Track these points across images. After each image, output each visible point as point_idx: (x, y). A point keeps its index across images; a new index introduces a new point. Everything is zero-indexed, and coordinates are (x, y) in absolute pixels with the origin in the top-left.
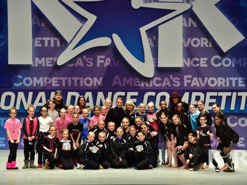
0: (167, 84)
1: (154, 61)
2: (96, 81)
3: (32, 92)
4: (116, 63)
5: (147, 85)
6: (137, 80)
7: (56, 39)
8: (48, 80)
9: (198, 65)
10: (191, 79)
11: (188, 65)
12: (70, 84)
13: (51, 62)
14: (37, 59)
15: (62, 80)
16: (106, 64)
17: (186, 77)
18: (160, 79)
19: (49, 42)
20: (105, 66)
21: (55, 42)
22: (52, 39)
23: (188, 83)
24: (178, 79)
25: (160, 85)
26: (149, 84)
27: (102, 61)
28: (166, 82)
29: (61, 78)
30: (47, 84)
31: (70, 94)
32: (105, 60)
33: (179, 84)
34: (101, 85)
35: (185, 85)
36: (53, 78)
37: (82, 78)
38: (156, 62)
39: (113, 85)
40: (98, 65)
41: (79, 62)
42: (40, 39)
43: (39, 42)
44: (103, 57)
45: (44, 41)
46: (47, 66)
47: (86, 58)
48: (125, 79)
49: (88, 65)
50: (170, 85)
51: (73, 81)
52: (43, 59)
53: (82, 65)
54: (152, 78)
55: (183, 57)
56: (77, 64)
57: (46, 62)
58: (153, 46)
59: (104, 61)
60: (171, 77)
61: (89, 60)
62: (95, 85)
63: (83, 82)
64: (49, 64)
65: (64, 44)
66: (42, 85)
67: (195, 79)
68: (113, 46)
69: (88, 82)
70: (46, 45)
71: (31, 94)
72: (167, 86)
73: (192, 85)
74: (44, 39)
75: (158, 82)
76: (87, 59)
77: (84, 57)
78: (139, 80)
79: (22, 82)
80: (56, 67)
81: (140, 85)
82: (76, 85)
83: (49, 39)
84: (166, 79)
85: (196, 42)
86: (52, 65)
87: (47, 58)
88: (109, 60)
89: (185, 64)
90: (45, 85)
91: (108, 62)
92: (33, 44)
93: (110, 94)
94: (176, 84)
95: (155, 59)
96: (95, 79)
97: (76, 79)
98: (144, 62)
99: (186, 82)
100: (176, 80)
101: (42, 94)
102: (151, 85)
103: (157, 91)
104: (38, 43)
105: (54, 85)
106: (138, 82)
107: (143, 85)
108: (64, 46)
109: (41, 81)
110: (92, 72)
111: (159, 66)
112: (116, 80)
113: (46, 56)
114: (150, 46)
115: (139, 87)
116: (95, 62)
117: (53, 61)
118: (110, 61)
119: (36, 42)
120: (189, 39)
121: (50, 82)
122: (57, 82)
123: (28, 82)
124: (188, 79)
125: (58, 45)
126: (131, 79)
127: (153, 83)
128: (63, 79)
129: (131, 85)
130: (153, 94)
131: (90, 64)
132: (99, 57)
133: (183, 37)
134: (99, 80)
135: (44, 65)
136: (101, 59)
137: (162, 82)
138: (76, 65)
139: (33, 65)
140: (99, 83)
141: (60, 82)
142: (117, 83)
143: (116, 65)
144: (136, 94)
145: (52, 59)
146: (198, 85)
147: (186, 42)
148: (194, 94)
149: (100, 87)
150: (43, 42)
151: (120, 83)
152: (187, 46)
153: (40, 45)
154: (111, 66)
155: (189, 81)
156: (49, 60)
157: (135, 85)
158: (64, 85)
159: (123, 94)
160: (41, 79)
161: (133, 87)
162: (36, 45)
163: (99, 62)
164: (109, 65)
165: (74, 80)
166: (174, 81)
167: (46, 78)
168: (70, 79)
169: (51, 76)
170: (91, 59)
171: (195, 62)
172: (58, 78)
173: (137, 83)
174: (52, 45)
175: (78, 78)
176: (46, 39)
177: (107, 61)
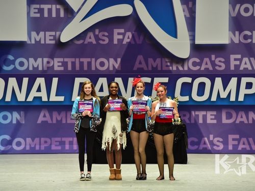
0: (207, 66)
1: (190, 36)
2: (113, 64)
3: (27, 79)
4: (139, 39)
5: (181, 68)
6: (166, 62)
7: (58, 7)
8: (48, 62)
9: (249, 41)
10: (241, 60)
11: (236, 41)
12: (78, 68)
13: (52, 38)
14: (34, 34)
15: (67, 62)
16: (126, 41)
17: (232, 57)
18: (197, 60)
19: (50, 11)
20: (124, 42)
21: (58, 11)
22: (54, 6)
23: (235, 66)
24: (223, 60)
25: (198, 68)
26: (183, 66)
27: (121, 37)
28: (206, 64)
29: (66, 60)
30: (48, 68)
31: (78, 81)
32: (124, 34)
33: (223, 66)
34: (120, 69)
35: (232, 68)
36: (55, 59)
37: (93, 60)
38: (193, 38)
39: (135, 69)
40: (115, 42)
41: (90, 38)
42: (38, 6)
43: (37, 11)
44: (122, 31)
45: (43, 9)
46: (47, 43)
47: (99, 33)
48: (150, 60)
49: (101, 42)
50: (211, 68)
51: (81, 64)
52: (42, 34)
53: (94, 42)
54: (188, 59)
55: (229, 31)
56: (88, 40)
57: (46, 38)
58: (188, 15)
59: (122, 36)
60: (213, 57)
61: (104, 35)
62: (111, 68)
63: (96, 64)
64: (50, 40)
65: (70, 13)
66: (40, 68)
67: (246, 60)
68: (135, 15)
69: (102, 64)
70: (46, 15)
71: (25, 81)
72: (207, 69)
73: (241, 68)
74: (42, 6)
75: (195, 64)
76: (101, 34)
77: (97, 32)
78: (170, 62)
79: (14, 64)
80: (60, 45)
81: (171, 68)
82: (86, 68)
83: (49, 6)
84: (206, 60)
85: (247, 10)
86: (53, 42)
87: (47, 33)
88: (129, 34)
89: (232, 40)
90: (45, 69)
91: (128, 38)
92: (28, 13)
93: (131, 80)
94: (220, 66)
95: (191, 33)
96: (112, 60)
97: (85, 61)
98: (176, 37)
99: (233, 63)
100: (220, 61)
101: (41, 81)
102: (186, 68)
103: (194, 76)
104: (35, 13)
105: (56, 68)
106: (169, 64)
107: (175, 68)
108: (69, 16)
109: (39, 63)
110: (107, 51)
111: (196, 43)
112: (140, 62)
113: (45, 30)
114: (185, 16)
115: (170, 71)
116: (111, 37)
117: (55, 36)
118: (130, 37)
119: (32, 11)
120: (238, 6)
121: (51, 65)
122: (60, 64)
123: (22, 64)
124: (236, 60)
125: (62, 14)
126: (158, 60)
127: (189, 66)
128: (69, 61)
129: (159, 69)
130: (189, 80)
131: (104, 40)
132: (116, 31)
133: (230, 3)
134: (117, 63)
135: (42, 42)
136: (119, 34)
137: (200, 64)
138: (86, 42)
139: (29, 42)
140: (117, 66)
141: (64, 64)
142: (141, 66)
143: (139, 41)
144: (166, 80)
145: (53, 33)
146: (250, 68)
147: (234, 10)
148: (244, 80)
149: (117, 71)
150: (41, 11)
151: (144, 66)
152: (234, 15)
153: (38, 15)
154: (133, 43)
155: (238, 63)
156: (50, 36)
157: (165, 68)
158: (70, 68)
159: (148, 80)
160: (40, 60)
161: (162, 71)
162: (32, 15)
163: (116, 37)
164: (130, 42)
165: (83, 62)
166: (217, 62)
167: (46, 60)
168: (77, 60)
169: (52, 57)
170: (106, 34)
171: (246, 37)
172: (61, 60)
173: (167, 66)
174: (54, 15)
175: (89, 60)
176: (46, 7)
177: (126, 37)
